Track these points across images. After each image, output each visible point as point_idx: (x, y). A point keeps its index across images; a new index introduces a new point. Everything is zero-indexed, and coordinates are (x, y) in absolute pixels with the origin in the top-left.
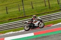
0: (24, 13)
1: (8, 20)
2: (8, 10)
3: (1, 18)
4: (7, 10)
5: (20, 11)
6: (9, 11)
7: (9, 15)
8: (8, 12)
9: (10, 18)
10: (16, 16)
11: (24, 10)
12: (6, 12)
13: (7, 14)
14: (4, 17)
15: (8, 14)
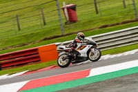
0: (134, 12)
1: (101, 28)
2: (98, 6)
3: (84, 23)
4: (96, 5)
5: (125, 7)
6: (101, 7)
7: (102, 16)
8: (98, 8)
10: (118, 19)
11: (134, 4)
12: (94, 9)
13: (97, 13)
14: (90, 22)
15: (99, 14)
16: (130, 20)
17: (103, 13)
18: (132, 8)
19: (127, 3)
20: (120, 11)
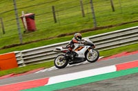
0: (93, 21)
1: (59, 37)
2: (56, 14)
4: (54, 15)
5: (84, 16)
6: (60, 16)
7: (60, 25)
8: (57, 17)
9: (63, 33)
10: (76, 28)
11: (93, 13)
12: (53, 18)
13: (56, 22)
15: (58, 23)
16: (89, 28)
17: (62, 22)
18: (91, 16)
19: (86, 12)
20: (78, 19)
